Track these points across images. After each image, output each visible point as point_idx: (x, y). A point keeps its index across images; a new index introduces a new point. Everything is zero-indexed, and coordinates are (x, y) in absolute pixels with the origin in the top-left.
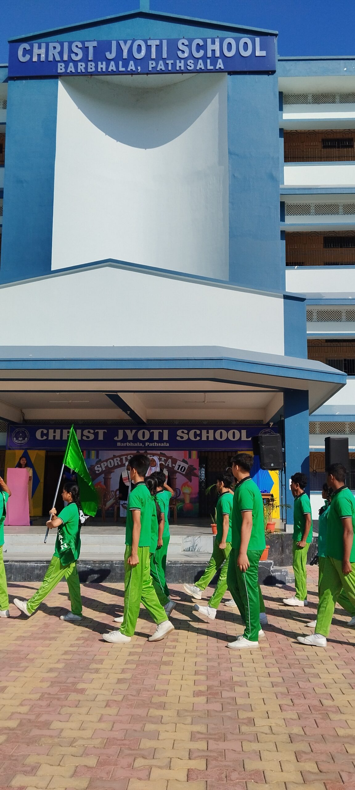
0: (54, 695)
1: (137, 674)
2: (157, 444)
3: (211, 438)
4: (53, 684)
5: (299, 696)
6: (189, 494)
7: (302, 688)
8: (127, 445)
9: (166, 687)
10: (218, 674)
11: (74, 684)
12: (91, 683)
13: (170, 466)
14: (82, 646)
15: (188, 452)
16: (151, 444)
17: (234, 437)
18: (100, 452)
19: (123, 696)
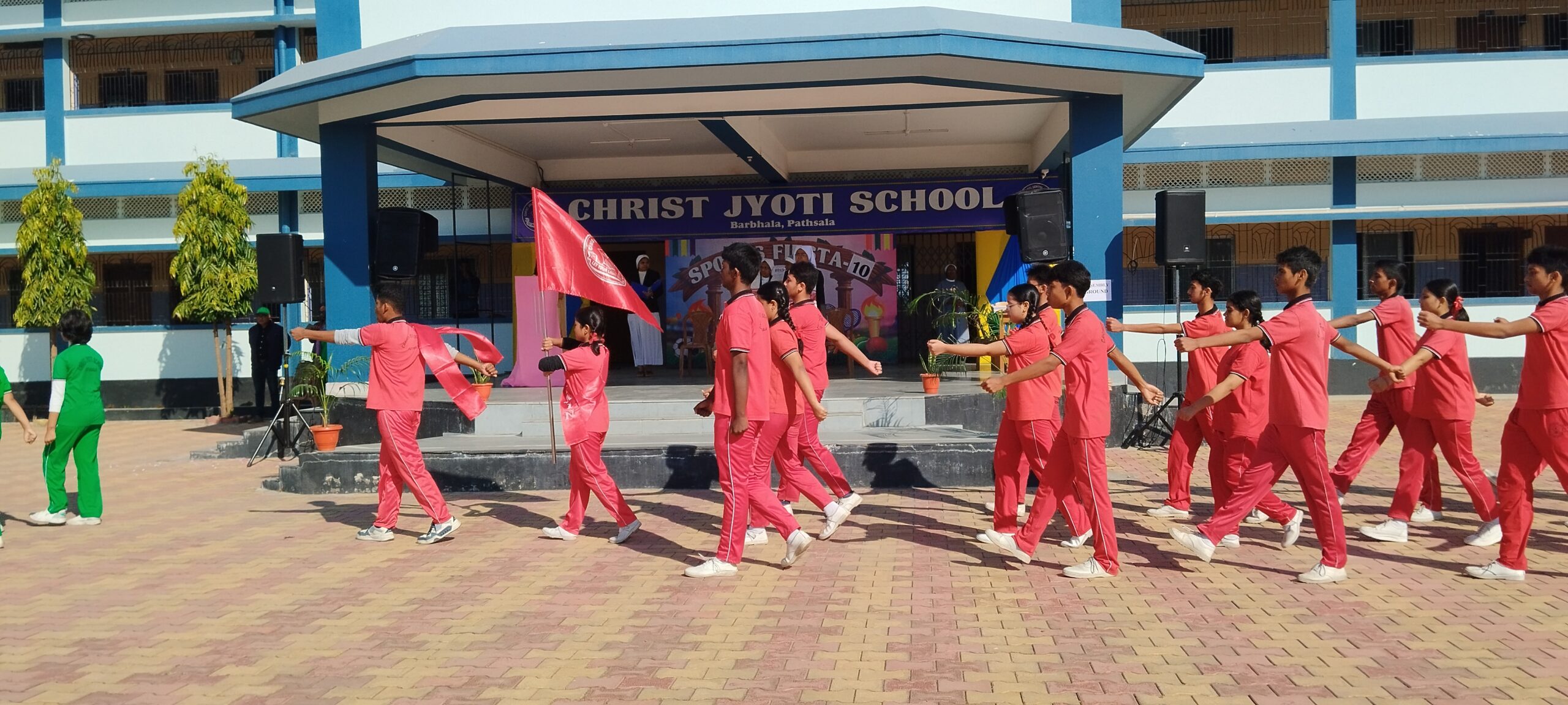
0: (614, 690)
1: (774, 651)
2: (811, 222)
3: (921, 207)
4: (610, 671)
5: (1094, 688)
6: (879, 320)
7: (1099, 673)
8: (752, 227)
9: (829, 674)
10: (932, 648)
11: (651, 670)
12: (684, 668)
13: (839, 265)
14: (667, 603)
15: (873, 236)
16: (799, 222)
17: (967, 203)
18: (697, 241)
19: (745, 690)
